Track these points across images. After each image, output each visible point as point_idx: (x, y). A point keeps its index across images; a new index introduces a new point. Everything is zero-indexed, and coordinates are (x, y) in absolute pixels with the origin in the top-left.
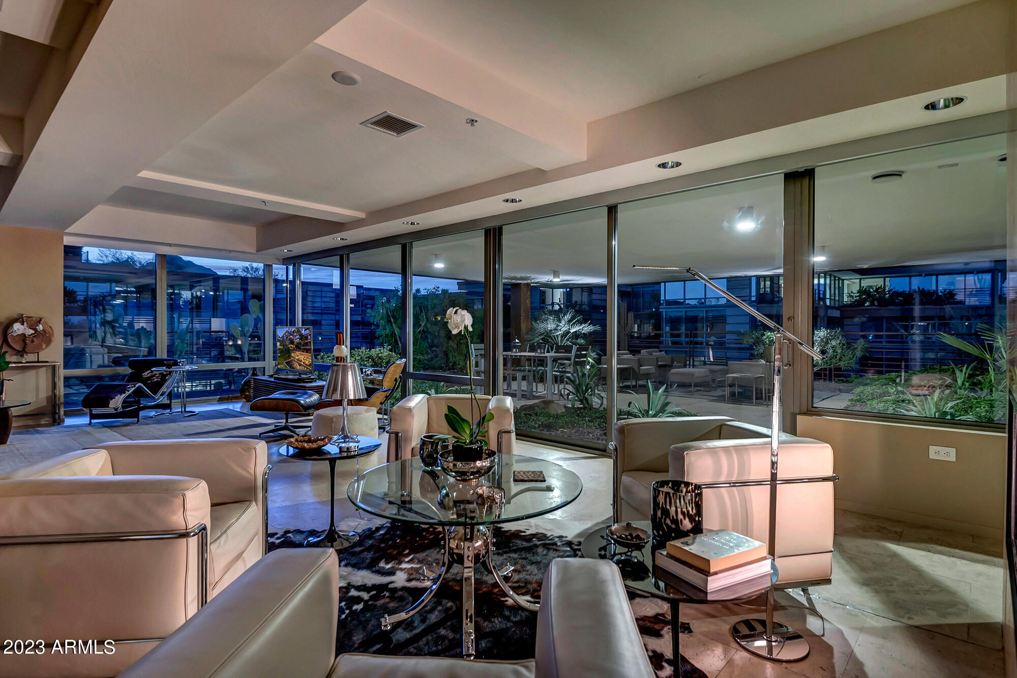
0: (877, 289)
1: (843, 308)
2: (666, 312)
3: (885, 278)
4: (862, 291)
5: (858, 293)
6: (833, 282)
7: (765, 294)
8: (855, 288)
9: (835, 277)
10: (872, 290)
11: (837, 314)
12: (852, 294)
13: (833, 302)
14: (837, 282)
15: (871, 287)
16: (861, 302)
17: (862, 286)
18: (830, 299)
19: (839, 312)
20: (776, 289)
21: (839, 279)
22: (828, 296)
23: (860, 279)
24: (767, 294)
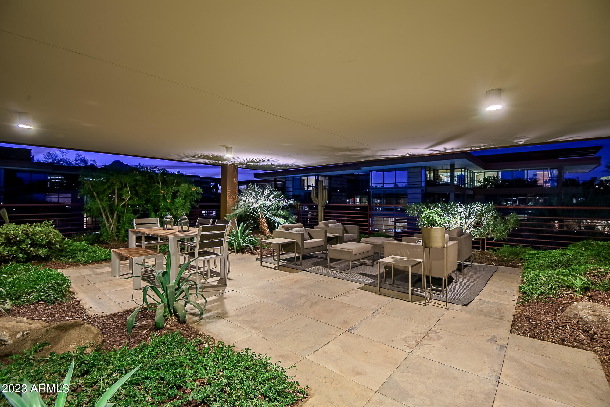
0: (494, 178)
1: (475, 189)
2: (372, 191)
3: (498, 172)
4: (485, 179)
5: (483, 180)
6: (469, 174)
7: (430, 180)
8: (481, 178)
9: (470, 171)
10: (491, 179)
11: (471, 192)
12: (480, 181)
13: (469, 186)
14: (471, 174)
15: (490, 177)
16: (485, 186)
17: (485, 176)
18: (468, 184)
19: (472, 191)
20: (436, 178)
21: (472, 172)
22: (466, 182)
23: (484, 172)
24: (432, 180)
